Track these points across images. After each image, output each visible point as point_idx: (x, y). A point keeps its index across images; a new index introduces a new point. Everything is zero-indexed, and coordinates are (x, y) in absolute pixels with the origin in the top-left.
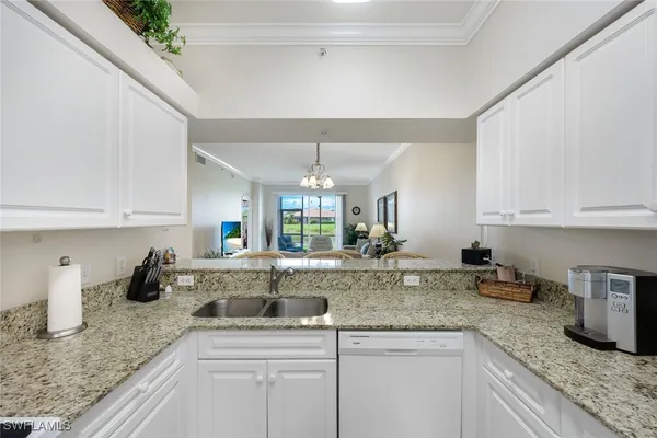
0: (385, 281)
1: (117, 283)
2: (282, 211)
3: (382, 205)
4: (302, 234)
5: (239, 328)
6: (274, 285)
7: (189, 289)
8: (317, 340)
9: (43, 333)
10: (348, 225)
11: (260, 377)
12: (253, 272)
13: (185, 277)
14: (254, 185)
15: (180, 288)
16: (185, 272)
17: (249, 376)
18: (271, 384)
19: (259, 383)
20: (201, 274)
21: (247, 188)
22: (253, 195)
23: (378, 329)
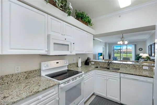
0: (137, 67)
1: (84, 62)
2: (114, 50)
3: (150, 47)
4: (120, 57)
5: (102, 70)
6: (108, 65)
7: (93, 64)
8: (116, 74)
9: (77, 66)
10: (137, 54)
11: (105, 78)
12: (105, 62)
13: (93, 62)
14: (106, 43)
15: (92, 64)
16: (93, 61)
17: (103, 78)
18: (107, 80)
19: (105, 79)
20: (95, 62)
21: (104, 44)
22: (106, 46)
23: (129, 74)
